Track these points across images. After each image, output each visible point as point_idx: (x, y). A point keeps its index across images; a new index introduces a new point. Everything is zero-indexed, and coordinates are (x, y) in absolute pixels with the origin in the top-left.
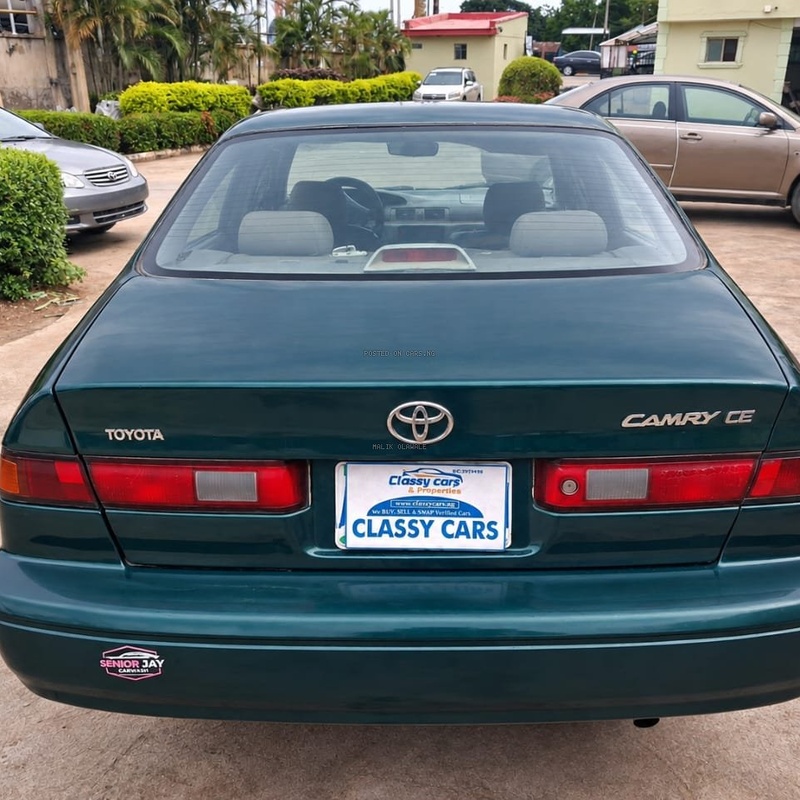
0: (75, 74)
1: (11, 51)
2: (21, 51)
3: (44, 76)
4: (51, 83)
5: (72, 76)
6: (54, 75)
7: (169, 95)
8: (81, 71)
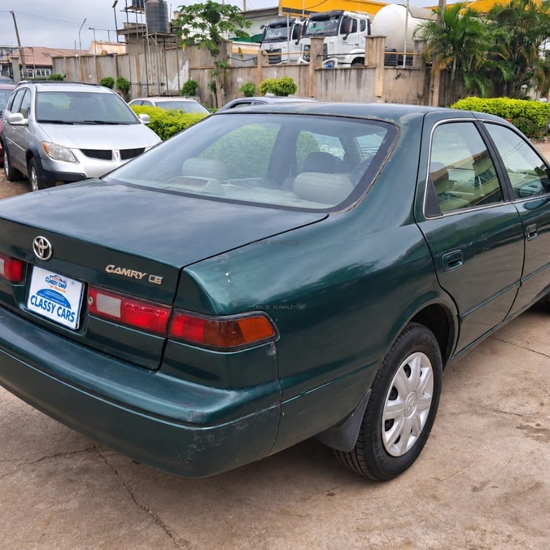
0: (432, 92)
1: (398, 77)
2: (404, 77)
3: (414, 93)
4: (418, 97)
5: (431, 93)
6: (421, 93)
7: (485, 106)
8: (436, 90)
